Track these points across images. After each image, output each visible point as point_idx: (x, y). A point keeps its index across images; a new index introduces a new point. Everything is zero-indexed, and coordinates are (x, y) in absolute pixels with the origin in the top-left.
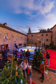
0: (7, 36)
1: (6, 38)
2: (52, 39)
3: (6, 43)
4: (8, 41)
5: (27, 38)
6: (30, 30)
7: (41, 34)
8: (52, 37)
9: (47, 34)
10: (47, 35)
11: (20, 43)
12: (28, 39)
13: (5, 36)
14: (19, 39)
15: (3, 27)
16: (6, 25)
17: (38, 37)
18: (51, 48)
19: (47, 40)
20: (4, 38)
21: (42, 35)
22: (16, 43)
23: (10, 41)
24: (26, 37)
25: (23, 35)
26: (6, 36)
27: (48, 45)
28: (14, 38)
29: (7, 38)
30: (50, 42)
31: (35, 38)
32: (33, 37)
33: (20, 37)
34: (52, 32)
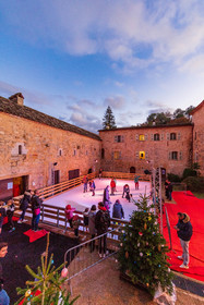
0: (25, 144)
1: (20, 153)
2: (191, 150)
3: (21, 172)
4: (26, 163)
5: (98, 147)
6: (109, 116)
7: (152, 133)
8: (191, 144)
9: (175, 134)
10: (173, 137)
11: (75, 167)
12: (103, 151)
13: (18, 144)
14: (72, 153)
15: (8, 111)
16: (19, 103)
17: (142, 145)
18: (188, 188)
19: (174, 155)
20: (15, 151)
21: (157, 138)
22: (56, 168)
23: (37, 162)
24: (96, 144)
25: (85, 138)
26: (20, 147)
27: (176, 173)
28: (52, 149)
29: (24, 151)
30: (185, 162)
31: (129, 148)
32: (122, 145)
33: (73, 145)
34: (193, 125)
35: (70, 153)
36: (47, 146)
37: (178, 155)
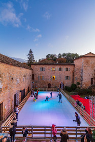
2: (74, 76)
4: (2, 94)
5: (31, 74)
6: (31, 55)
7: (58, 67)
21: (60, 69)
27: (68, 85)
29: (0, 86)
30: (71, 80)
31: (47, 74)
32: (44, 72)
33: (23, 75)
34: (74, 65)
35: (22, 81)
36: (12, 79)
37: (69, 78)
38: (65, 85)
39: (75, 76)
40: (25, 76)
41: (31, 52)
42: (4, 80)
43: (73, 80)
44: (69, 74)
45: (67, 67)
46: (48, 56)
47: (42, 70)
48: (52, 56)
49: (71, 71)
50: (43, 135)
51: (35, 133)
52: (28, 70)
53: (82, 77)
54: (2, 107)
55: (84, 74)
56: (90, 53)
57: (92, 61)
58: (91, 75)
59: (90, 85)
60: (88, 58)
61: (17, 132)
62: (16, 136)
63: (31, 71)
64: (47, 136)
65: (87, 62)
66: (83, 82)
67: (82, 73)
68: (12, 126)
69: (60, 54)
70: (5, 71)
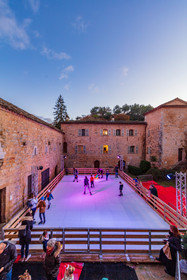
2: (144, 145)
4: (4, 171)
5: (61, 141)
6: (61, 106)
7: (114, 129)
8: (144, 140)
10: (131, 133)
17: (106, 140)
19: (132, 149)
21: (118, 133)
27: (133, 164)
28: (28, 148)
29: (1, 153)
30: (140, 155)
31: (93, 142)
32: (86, 138)
33: (45, 140)
34: (146, 124)
35: (43, 151)
36: (24, 144)
37: (135, 149)
38: (128, 163)
39: (148, 146)
40: (49, 143)
41: (60, 100)
42: (8, 143)
43: (144, 154)
44: (136, 141)
45: (131, 127)
46: (93, 111)
47: (83, 135)
48: (103, 111)
49: (139, 135)
50: (85, 247)
51: (68, 242)
52: (55, 133)
53: (160, 146)
54: (5, 197)
55: (164, 142)
56: (177, 99)
57: (181, 114)
58: (179, 144)
59: (176, 162)
60: (172, 109)
61: (33, 239)
62: (32, 247)
63: (61, 135)
64: (92, 247)
65: (171, 117)
66: (163, 156)
67: (161, 138)
68: (24, 227)
69: (117, 107)
70: (10, 125)
